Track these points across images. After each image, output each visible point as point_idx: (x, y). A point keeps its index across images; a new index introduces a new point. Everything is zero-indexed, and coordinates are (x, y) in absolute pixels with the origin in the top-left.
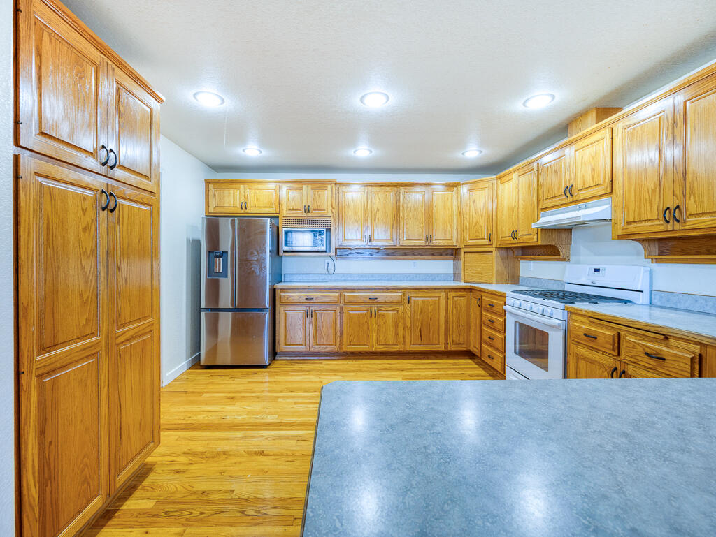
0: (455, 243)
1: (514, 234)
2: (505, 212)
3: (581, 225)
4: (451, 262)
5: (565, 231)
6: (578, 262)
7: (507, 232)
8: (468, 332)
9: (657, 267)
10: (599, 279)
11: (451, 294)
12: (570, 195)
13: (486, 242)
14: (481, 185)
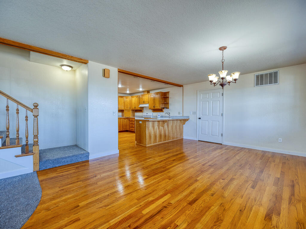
0: (123, 109)
1: (135, 108)
2: (133, 103)
3: (145, 107)
4: (121, 113)
5: (143, 108)
6: (144, 112)
7: (133, 107)
8: (126, 127)
9: (153, 113)
10: (147, 115)
11: (123, 119)
12: (144, 103)
13: (129, 109)
14: (128, 97)
